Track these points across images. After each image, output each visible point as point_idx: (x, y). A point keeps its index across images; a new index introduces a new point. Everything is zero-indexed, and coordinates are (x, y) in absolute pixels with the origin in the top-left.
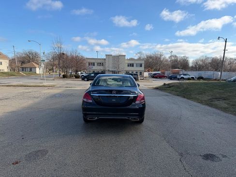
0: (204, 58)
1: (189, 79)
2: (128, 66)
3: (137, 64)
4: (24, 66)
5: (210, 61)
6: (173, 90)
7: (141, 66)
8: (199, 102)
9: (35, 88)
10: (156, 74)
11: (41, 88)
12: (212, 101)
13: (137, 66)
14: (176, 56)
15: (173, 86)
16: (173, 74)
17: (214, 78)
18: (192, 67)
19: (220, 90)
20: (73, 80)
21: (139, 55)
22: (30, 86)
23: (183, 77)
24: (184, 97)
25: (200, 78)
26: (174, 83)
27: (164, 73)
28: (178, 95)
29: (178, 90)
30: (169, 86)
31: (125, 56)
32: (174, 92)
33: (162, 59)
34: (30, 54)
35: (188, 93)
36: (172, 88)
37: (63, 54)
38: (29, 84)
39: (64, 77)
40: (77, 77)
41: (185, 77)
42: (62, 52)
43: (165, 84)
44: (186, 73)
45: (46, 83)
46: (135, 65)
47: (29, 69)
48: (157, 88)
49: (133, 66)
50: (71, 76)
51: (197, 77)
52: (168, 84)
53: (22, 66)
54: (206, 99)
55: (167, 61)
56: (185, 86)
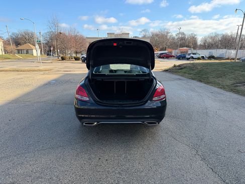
0: (214, 35)
1: (199, 59)
4: (20, 47)
5: (220, 38)
6: (185, 73)
8: (221, 88)
9: (29, 73)
10: (163, 54)
11: (36, 72)
12: (237, 86)
14: (183, 34)
15: (185, 68)
16: (181, 53)
17: (227, 57)
18: (200, 45)
19: (242, 71)
20: (72, 63)
21: (143, 33)
22: (24, 71)
23: (192, 57)
24: (201, 81)
25: (211, 57)
26: (185, 64)
27: (171, 53)
28: (193, 79)
29: (191, 72)
30: (180, 67)
31: (129, 34)
32: (187, 75)
33: (168, 37)
34: (26, 34)
35: (204, 76)
36: (184, 70)
37: (61, 33)
38: (23, 69)
39: (63, 59)
40: (77, 59)
41: (194, 56)
42: (59, 31)
43: (175, 66)
44: (195, 51)
45: (42, 67)
47: (25, 51)
48: (166, 71)
50: (70, 58)
51: (208, 56)
52: (179, 66)
53: (18, 48)
54: (228, 84)
55: (174, 39)
56: (199, 68)
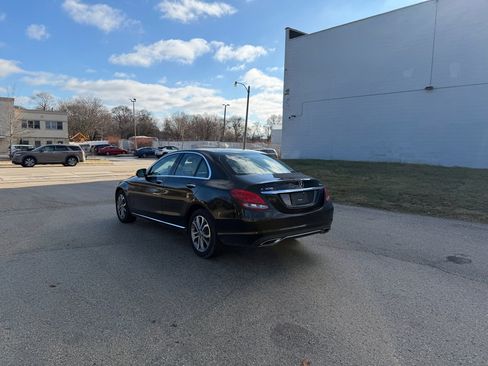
2: (24, 126)
3: (47, 123)
7: (60, 127)
13: (48, 127)
46: (43, 125)
49: (37, 126)
